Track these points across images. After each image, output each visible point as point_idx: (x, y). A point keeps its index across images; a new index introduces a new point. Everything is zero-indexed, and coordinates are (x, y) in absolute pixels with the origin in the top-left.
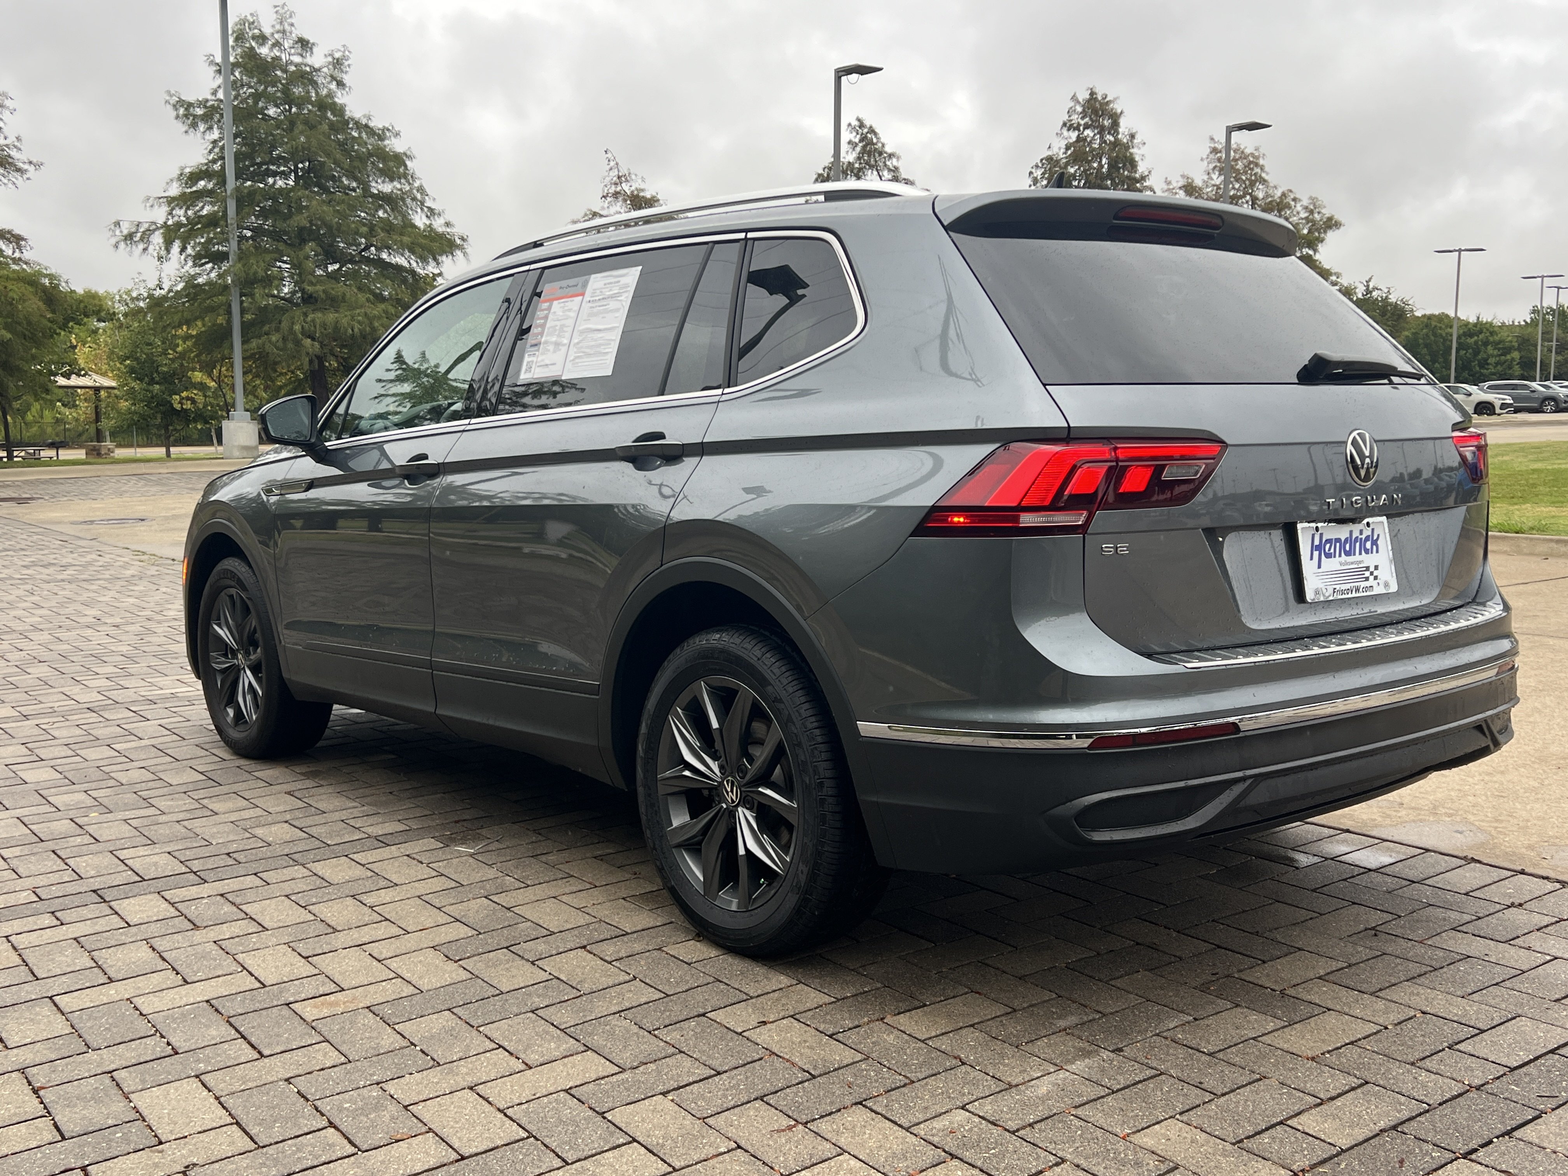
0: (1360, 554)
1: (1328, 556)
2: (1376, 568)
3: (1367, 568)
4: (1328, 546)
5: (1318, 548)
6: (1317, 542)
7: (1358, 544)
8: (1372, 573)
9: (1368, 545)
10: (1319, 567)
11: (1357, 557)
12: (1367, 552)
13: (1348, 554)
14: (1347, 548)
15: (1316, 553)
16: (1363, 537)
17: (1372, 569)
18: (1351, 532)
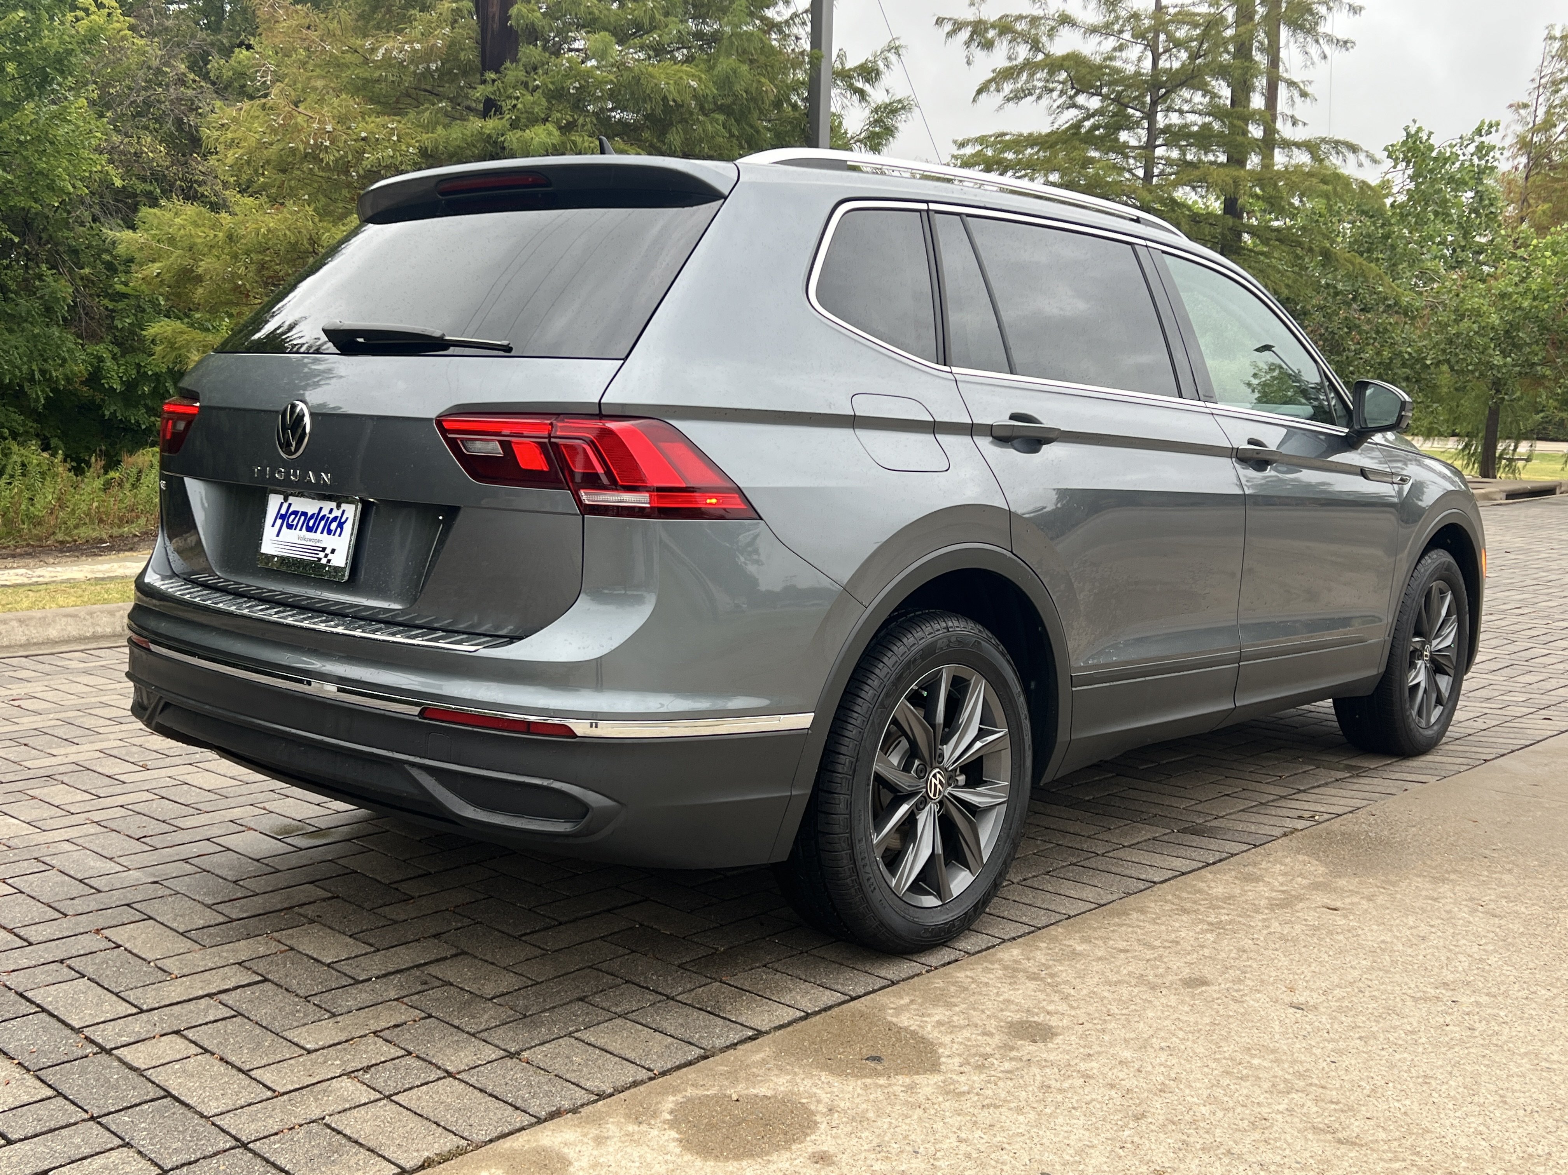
0: (322, 532)
1: (290, 527)
2: (333, 551)
3: (324, 549)
4: (293, 517)
5: (283, 517)
6: (283, 511)
7: (323, 523)
8: (326, 555)
9: (334, 526)
10: (278, 535)
11: (317, 536)
12: (329, 532)
13: (309, 529)
14: (311, 524)
15: (279, 522)
16: (332, 516)
17: (328, 551)
18: (321, 509)
